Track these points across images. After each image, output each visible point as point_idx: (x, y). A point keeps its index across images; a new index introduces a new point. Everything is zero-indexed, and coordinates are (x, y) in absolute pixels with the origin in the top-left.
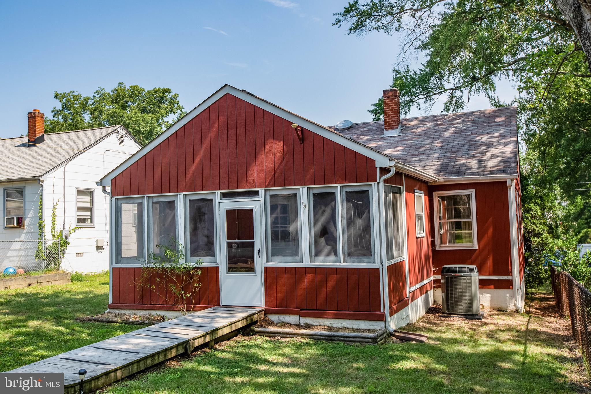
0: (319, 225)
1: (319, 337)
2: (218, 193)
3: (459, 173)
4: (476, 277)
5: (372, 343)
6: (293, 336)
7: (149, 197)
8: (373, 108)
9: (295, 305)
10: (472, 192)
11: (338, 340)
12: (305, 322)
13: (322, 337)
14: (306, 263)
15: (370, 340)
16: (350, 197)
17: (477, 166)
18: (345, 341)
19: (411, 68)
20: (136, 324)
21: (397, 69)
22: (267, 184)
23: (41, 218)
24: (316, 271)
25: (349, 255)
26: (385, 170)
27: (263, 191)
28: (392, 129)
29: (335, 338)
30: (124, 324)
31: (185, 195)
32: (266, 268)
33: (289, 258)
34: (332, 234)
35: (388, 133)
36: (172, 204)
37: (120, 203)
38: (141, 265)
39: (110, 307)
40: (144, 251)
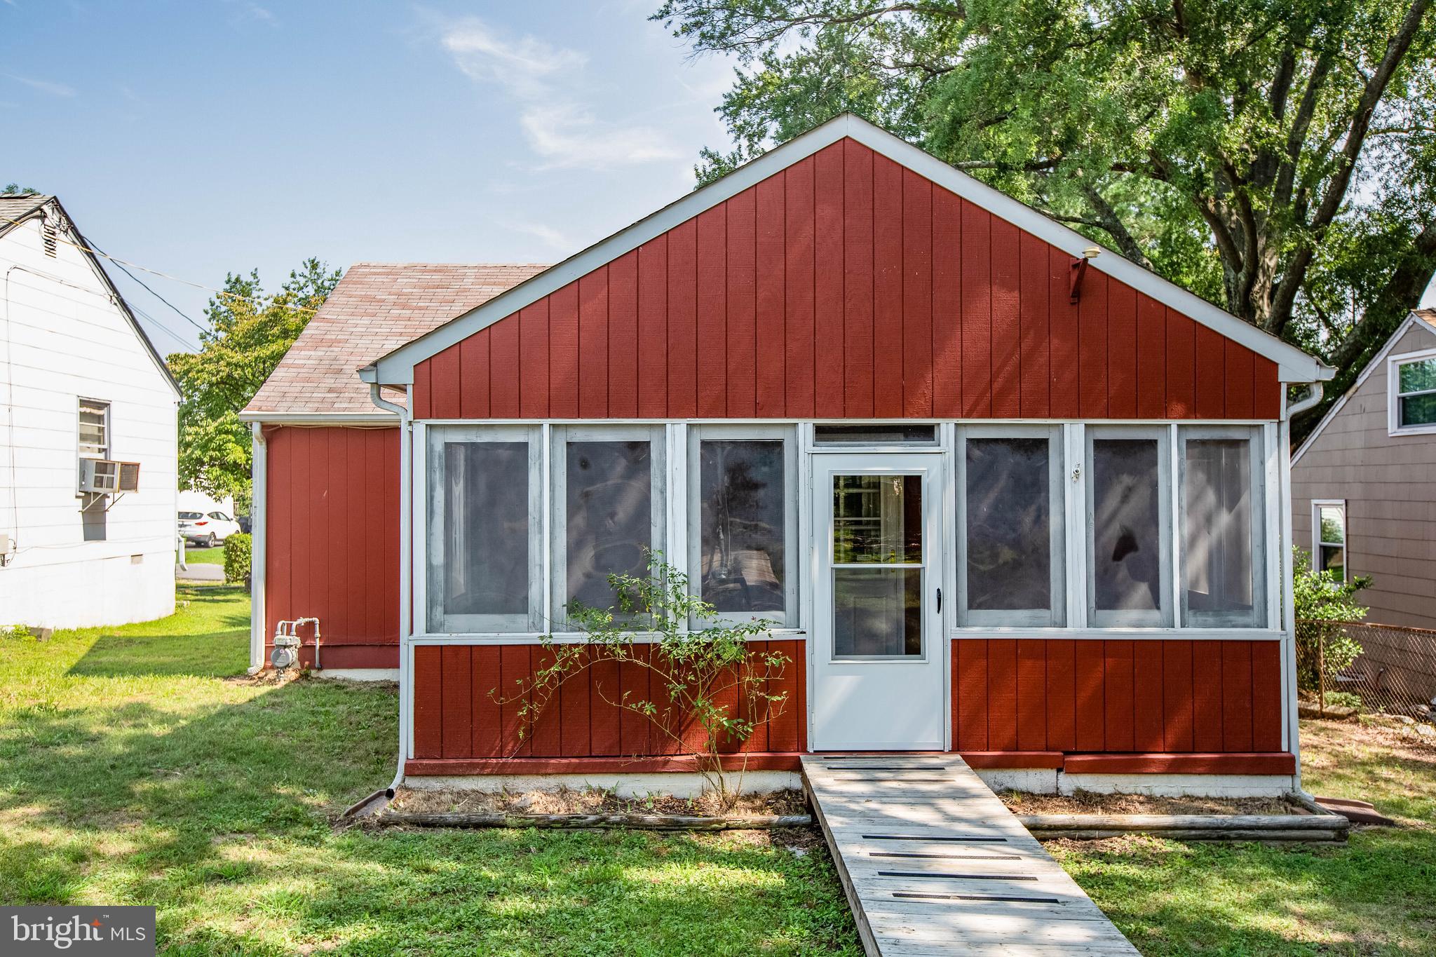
1: (1186, 833)
2: (806, 428)
5: (1334, 840)
6: (1110, 833)
7: (554, 426)
9: (1044, 743)
11: (1240, 838)
12: (1074, 788)
13: (1193, 832)
14: (1077, 627)
15: (1331, 834)
18: (1259, 838)
20: (578, 827)
22: (966, 408)
24: (1105, 648)
25: (1196, 605)
27: (952, 427)
29: (1233, 834)
30: (533, 830)
31: (690, 427)
32: (957, 643)
33: (1021, 615)
34: (1148, 548)
36: (637, 453)
37: (439, 441)
38: (532, 638)
39: (411, 771)
40: (533, 592)
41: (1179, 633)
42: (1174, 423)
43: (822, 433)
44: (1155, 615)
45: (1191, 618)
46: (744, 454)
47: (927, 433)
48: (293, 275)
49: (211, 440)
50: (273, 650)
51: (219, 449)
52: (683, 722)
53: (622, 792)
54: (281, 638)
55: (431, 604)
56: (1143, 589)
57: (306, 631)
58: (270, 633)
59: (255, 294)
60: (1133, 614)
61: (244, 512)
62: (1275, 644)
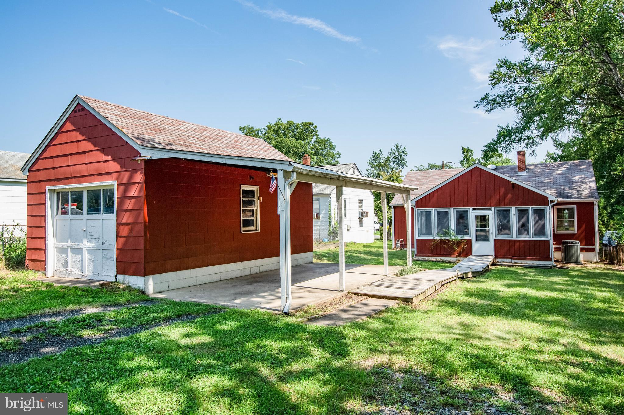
0: (521, 223)
2: (471, 209)
3: (568, 197)
4: (579, 246)
7: (435, 209)
8: (484, 148)
9: (509, 255)
10: (575, 207)
12: (514, 262)
14: (515, 238)
16: (536, 212)
17: (576, 194)
19: (510, 125)
21: (500, 125)
22: (496, 205)
23: (330, 214)
24: (519, 241)
25: (535, 235)
26: (552, 201)
27: (494, 208)
28: (522, 171)
31: (454, 209)
32: (495, 240)
33: (506, 235)
34: (527, 226)
35: (520, 173)
36: (447, 213)
37: (419, 211)
38: (432, 238)
39: (416, 255)
40: (432, 232)
41: (532, 239)
42: (531, 207)
43: (474, 209)
44: (528, 236)
45: (534, 236)
46: (462, 213)
47: (490, 209)
48: (392, 150)
49: (378, 205)
50: (396, 244)
51: (380, 207)
52: (453, 251)
53: (445, 259)
54: (397, 242)
55: (418, 233)
56: (526, 232)
57: (401, 242)
58: (395, 242)
59: (381, 156)
60: (524, 236)
61: (380, 221)
62: (549, 241)
